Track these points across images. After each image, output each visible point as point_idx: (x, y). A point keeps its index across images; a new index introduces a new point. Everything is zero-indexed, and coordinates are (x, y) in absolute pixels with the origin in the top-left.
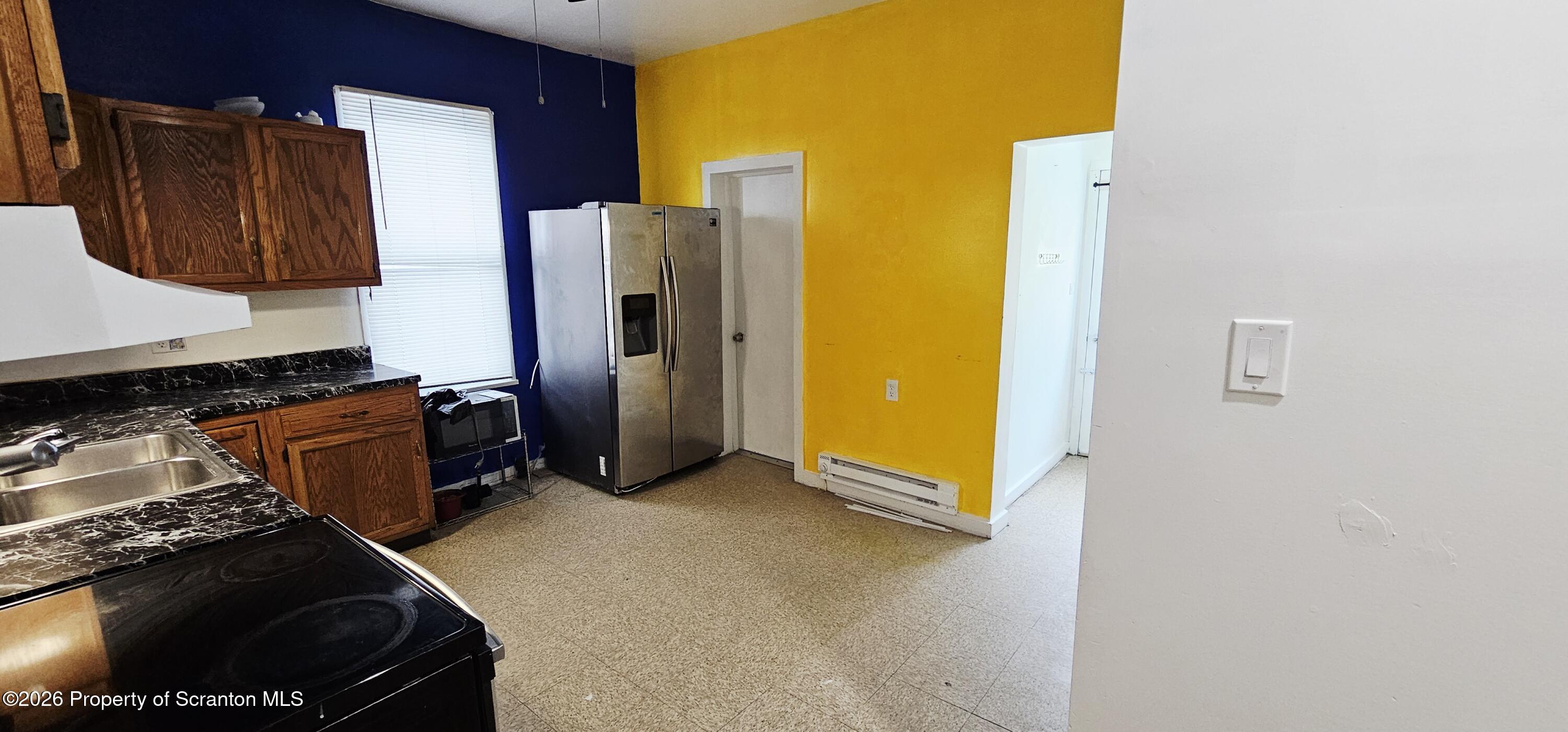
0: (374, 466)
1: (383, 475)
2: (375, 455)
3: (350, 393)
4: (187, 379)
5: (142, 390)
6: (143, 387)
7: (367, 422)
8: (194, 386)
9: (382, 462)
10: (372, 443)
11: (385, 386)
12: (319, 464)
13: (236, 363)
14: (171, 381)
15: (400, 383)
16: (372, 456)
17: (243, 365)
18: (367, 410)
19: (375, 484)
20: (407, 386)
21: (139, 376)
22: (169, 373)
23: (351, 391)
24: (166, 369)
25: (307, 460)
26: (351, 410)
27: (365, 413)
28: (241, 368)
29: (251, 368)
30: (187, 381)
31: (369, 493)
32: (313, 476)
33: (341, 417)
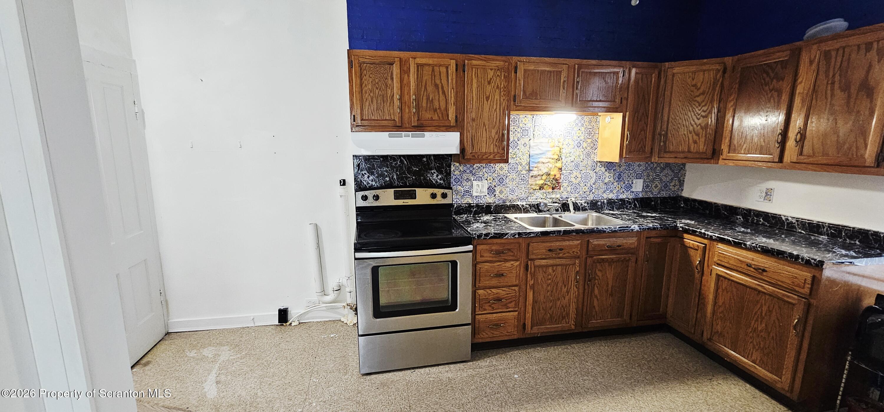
0: (759, 313)
1: (764, 325)
2: (761, 306)
3: (758, 250)
4: (761, 220)
5: (740, 219)
6: (741, 217)
7: (764, 278)
8: (763, 224)
9: (766, 314)
10: (762, 296)
11: (787, 257)
12: (726, 288)
13: (790, 218)
14: (753, 218)
15: (800, 260)
16: (759, 306)
17: (794, 221)
18: (766, 269)
19: (756, 326)
20: (805, 265)
21: (741, 211)
22: (754, 213)
23: (759, 249)
24: (754, 210)
25: (720, 282)
26: (756, 263)
27: (764, 271)
28: (791, 222)
29: (798, 225)
30: (760, 221)
31: (750, 330)
32: (721, 293)
33: (747, 265)
